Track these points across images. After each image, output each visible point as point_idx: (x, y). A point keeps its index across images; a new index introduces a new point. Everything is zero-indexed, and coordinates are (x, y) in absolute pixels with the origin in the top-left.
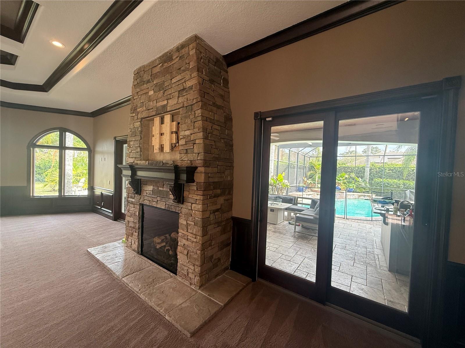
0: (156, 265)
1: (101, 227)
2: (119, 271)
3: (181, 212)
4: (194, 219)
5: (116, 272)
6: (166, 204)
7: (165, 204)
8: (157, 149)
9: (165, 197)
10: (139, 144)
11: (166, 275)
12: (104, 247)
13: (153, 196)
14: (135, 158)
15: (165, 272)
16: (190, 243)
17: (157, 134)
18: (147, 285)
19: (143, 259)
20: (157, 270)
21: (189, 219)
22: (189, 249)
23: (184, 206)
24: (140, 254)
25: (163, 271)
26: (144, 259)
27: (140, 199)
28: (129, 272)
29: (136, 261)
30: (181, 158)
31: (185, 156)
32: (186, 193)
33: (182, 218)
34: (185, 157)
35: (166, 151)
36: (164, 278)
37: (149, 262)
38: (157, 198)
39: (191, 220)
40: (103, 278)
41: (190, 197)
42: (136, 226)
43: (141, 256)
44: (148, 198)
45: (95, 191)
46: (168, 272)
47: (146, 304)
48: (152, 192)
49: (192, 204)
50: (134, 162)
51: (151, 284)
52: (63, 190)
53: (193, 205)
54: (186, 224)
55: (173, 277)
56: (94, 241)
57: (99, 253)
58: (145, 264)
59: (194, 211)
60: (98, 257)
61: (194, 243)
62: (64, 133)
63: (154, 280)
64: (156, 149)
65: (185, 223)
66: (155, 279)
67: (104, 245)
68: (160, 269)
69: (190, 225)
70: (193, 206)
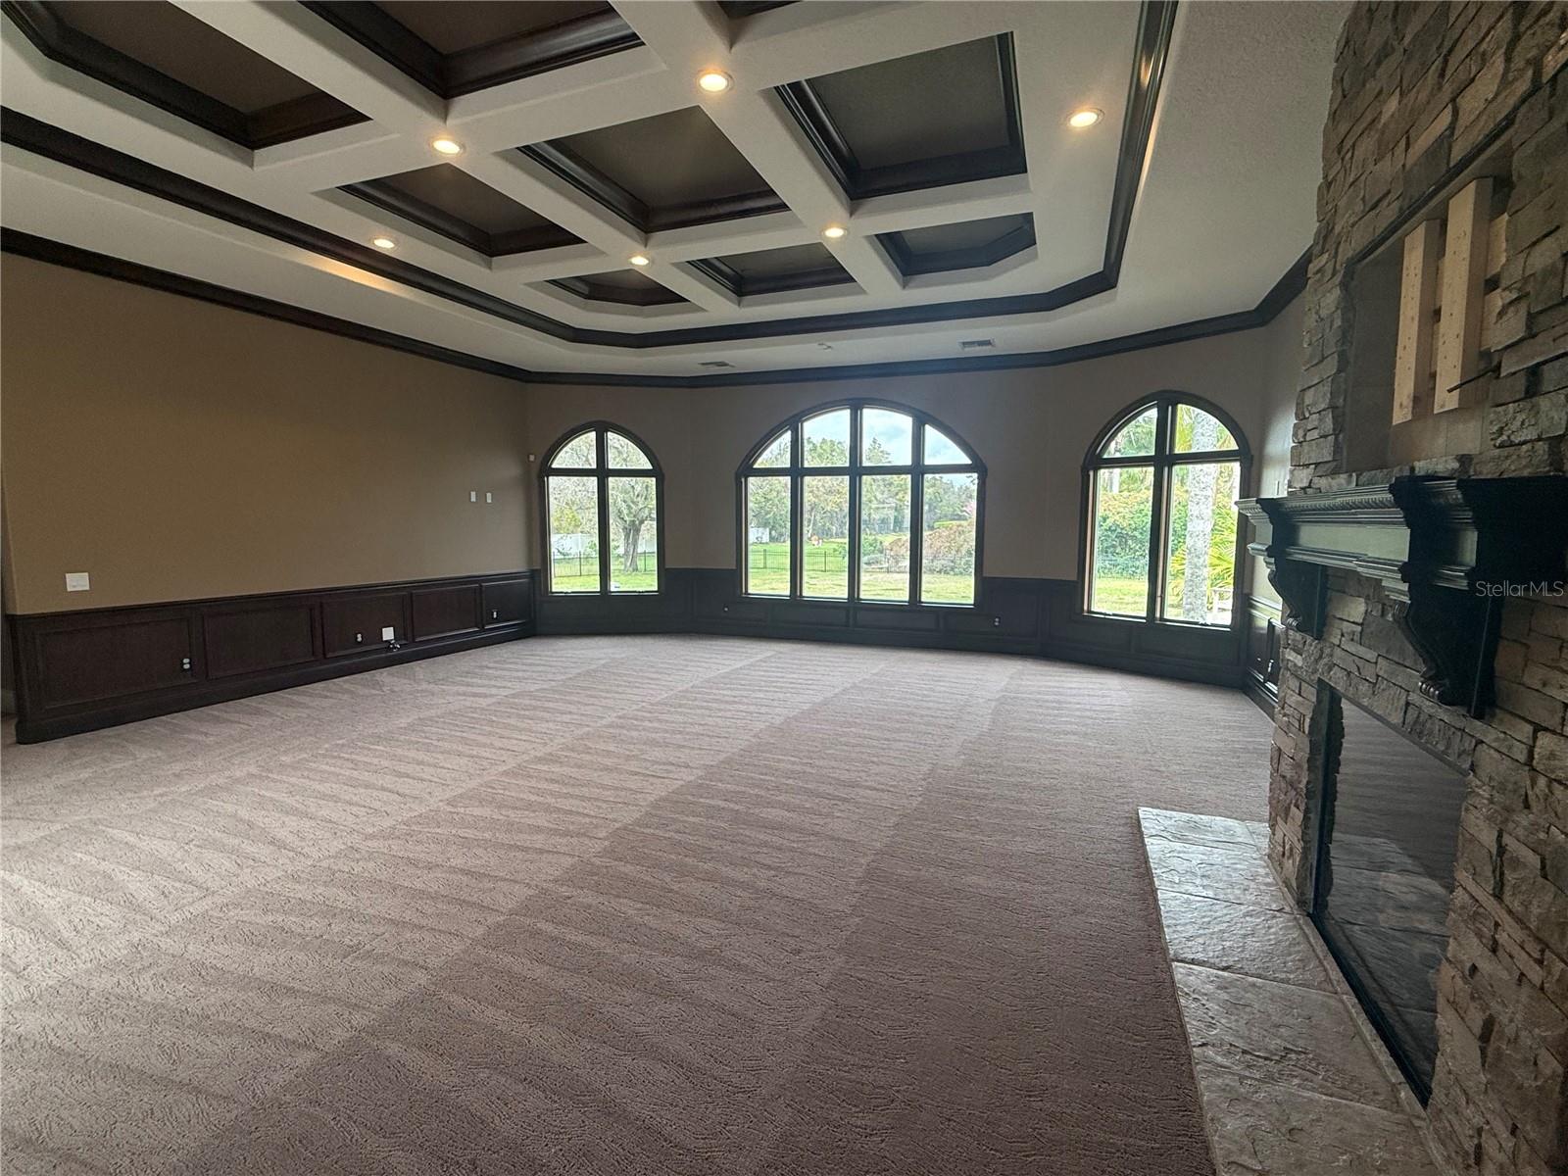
0: (1350, 1000)
1: (1235, 752)
2: (1179, 928)
3: (1472, 765)
4: (1542, 836)
5: (1169, 926)
6: (1408, 704)
7: (1403, 702)
8: (1405, 403)
9: (1407, 665)
10: (1329, 395)
11: (1370, 1074)
12: (1192, 824)
13: (1362, 651)
14: (1317, 464)
15: (1375, 1060)
16: (1505, 975)
17: (1413, 319)
18: (1244, 1052)
19: (1308, 938)
20: (1340, 1024)
21: (1517, 824)
22: (1495, 1007)
23: (1490, 734)
24: (1309, 915)
25: (1369, 1049)
26: (1309, 942)
27: (1317, 661)
28: (1211, 954)
29: (1273, 930)
30: (1501, 431)
31: (1520, 417)
32: (1506, 659)
33: (1476, 801)
34: (1523, 423)
35: (1442, 406)
36: (1352, 1081)
37: (1325, 970)
38: (1376, 663)
39: (1520, 832)
40: (1122, 921)
41: (1526, 680)
42: (1300, 782)
43: (1307, 925)
44: (1344, 660)
45: (1254, 612)
46: (1389, 1072)
47: (1195, 1115)
48: (1359, 628)
49: (1538, 729)
50: (1310, 487)
51: (1266, 1059)
52: (1159, 600)
53: (1545, 741)
54: (1494, 851)
55: (1403, 1111)
56: (1182, 790)
57: (1164, 834)
58: (1301, 964)
59: (1542, 782)
60: (1154, 847)
61: (1525, 990)
62: (1170, 408)
63: (1293, 1056)
64: (1401, 405)
65: (1488, 838)
66: (1298, 1053)
67: (1196, 817)
68: (1359, 1033)
69: (1516, 863)
70: (1539, 743)
